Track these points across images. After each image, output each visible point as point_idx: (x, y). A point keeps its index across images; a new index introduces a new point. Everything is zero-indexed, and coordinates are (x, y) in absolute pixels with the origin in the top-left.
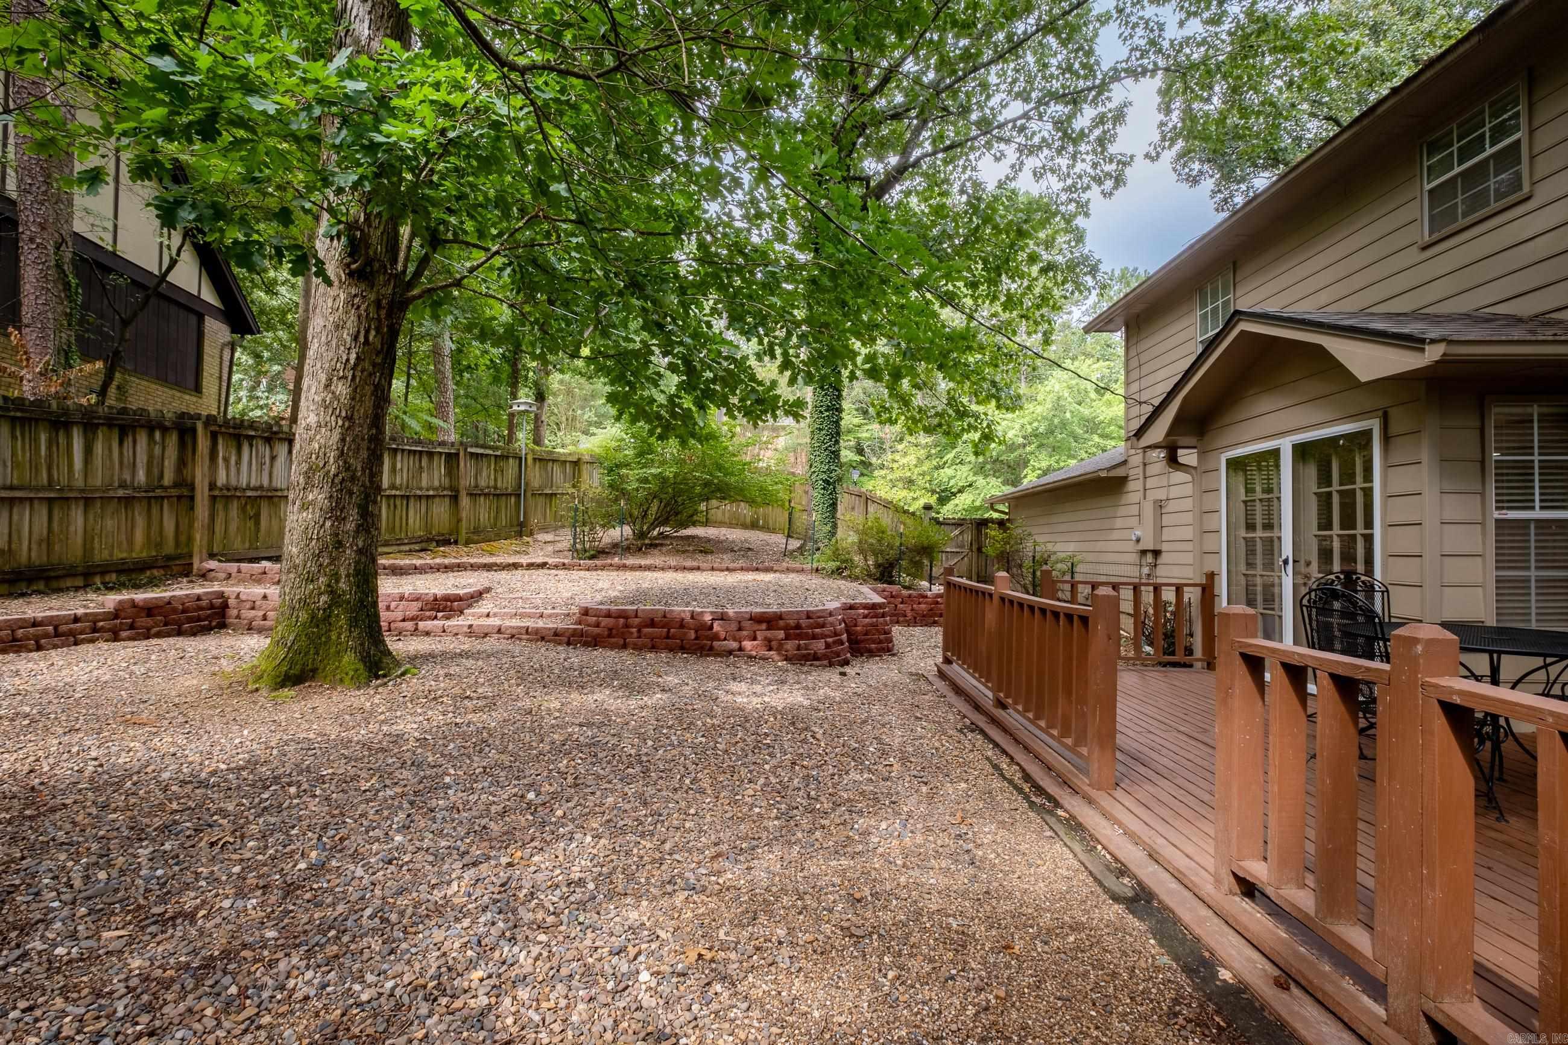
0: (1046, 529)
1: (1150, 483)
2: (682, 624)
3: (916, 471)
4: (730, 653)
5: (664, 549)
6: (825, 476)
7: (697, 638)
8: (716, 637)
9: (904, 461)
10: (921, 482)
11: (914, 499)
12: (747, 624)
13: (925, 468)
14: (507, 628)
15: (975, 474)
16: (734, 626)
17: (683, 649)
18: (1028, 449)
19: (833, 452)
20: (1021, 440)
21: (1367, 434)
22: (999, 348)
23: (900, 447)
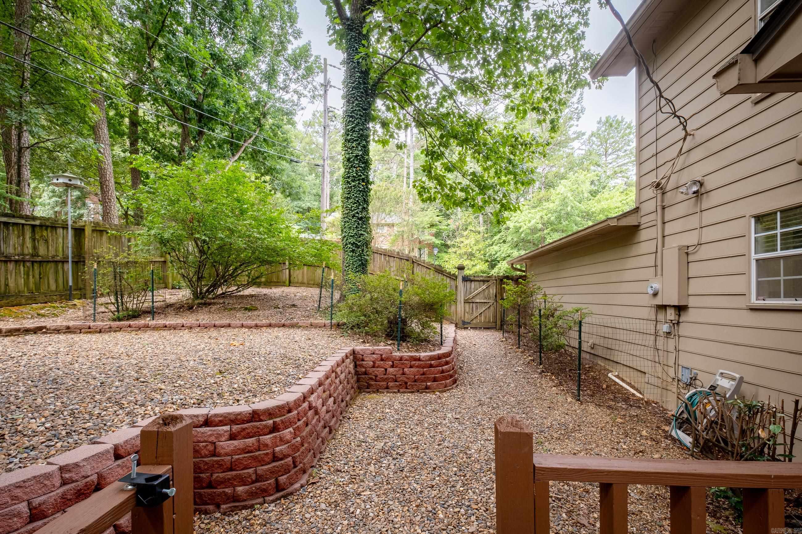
0: (553, 283)
1: (669, 228)
3: (475, 248)
5: (214, 307)
6: (352, 240)
9: (466, 242)
10: (478, 255)
11: (473, 266)
13: (480, 246)
15: (512, 249)
18: (545, 231)
19: (361, 219)
20: (540, 226)
22: (516, 139)
23: (465, 233)
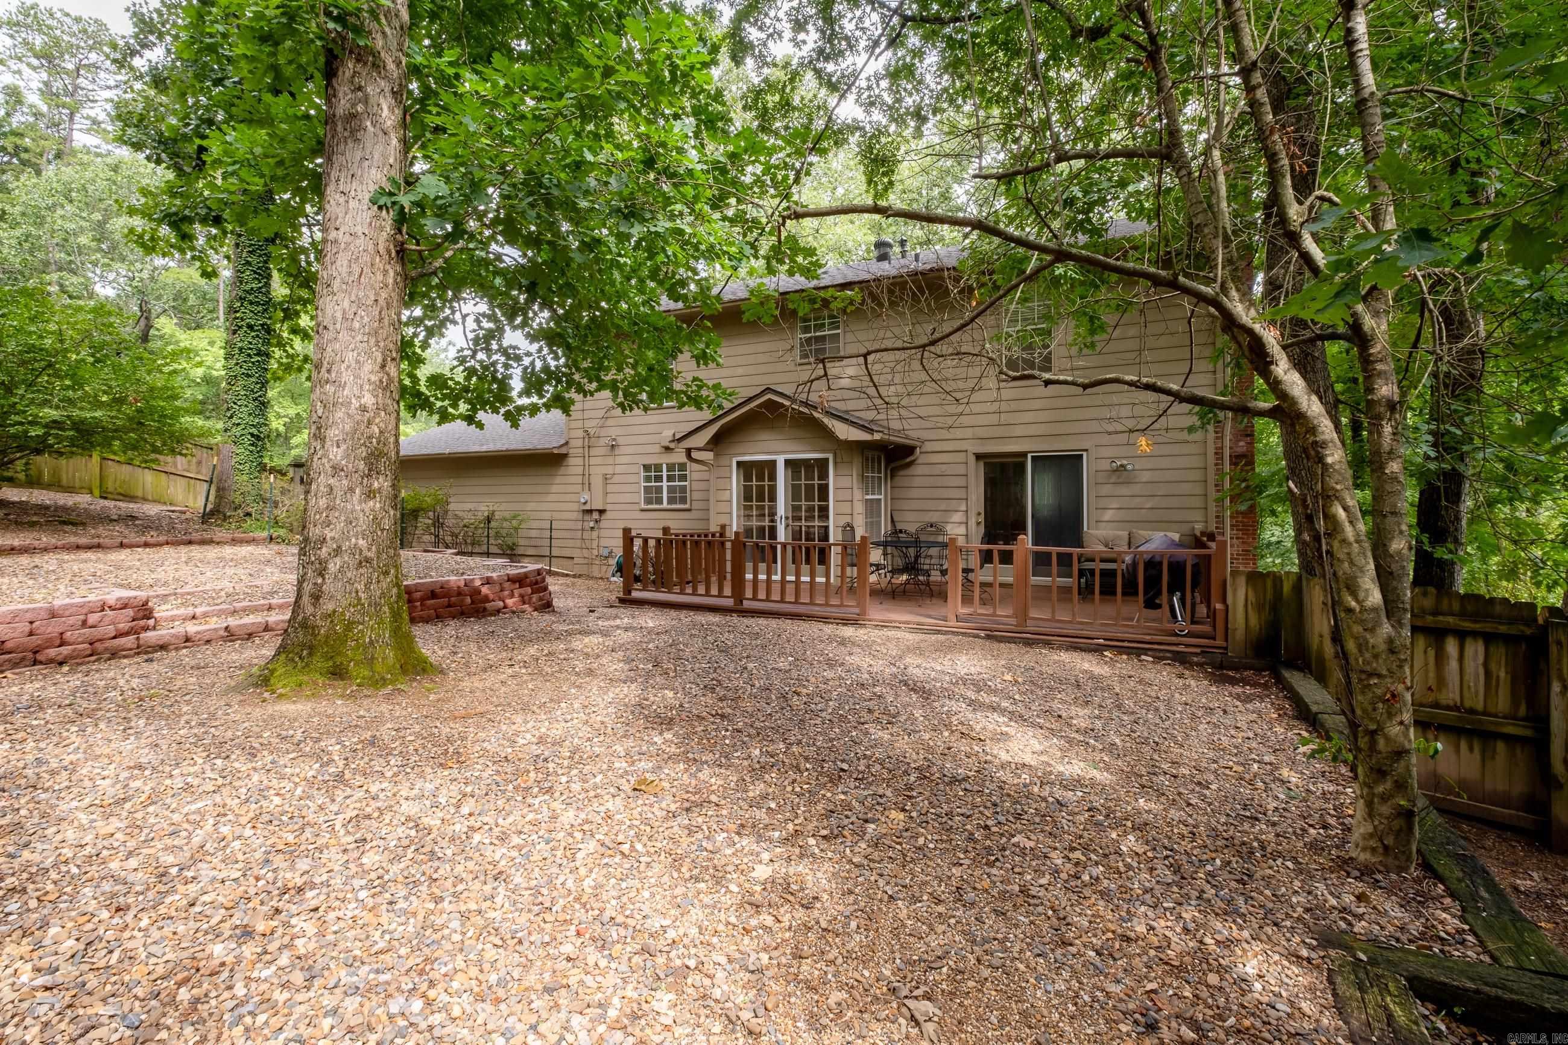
1: (594, 461)
2: (459, 593)
4: (498, 611)
7: (473, 602)
8: (486, 599)
12: (507, 585)
14: (277, 623)
16: (497, 588)
17: (462, 614)
21: (827, 460)
